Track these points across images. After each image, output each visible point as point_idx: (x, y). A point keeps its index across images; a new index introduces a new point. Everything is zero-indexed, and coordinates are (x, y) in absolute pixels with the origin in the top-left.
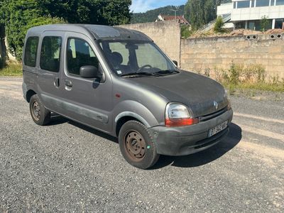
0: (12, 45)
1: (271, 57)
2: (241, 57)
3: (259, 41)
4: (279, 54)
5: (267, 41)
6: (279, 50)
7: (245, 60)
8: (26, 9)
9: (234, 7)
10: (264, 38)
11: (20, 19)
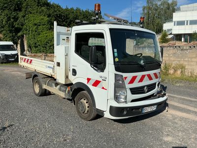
0: (30, 47)
1: (190, 60)
2: (171, 59)
3: (182, 50)
4: (195, 58)
5: (187, 50)
6: (194, 56)
7: (173, 61)
8: (40, 25)
9: (175, 25)
10: (185, 48)
11: (36, 31)
